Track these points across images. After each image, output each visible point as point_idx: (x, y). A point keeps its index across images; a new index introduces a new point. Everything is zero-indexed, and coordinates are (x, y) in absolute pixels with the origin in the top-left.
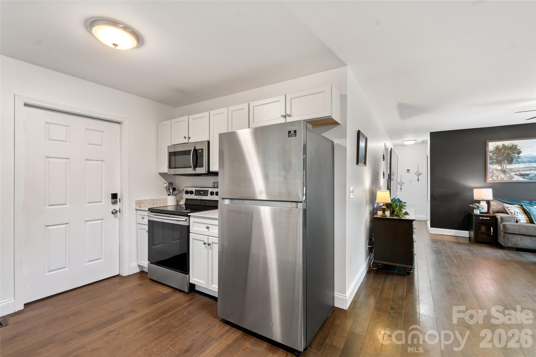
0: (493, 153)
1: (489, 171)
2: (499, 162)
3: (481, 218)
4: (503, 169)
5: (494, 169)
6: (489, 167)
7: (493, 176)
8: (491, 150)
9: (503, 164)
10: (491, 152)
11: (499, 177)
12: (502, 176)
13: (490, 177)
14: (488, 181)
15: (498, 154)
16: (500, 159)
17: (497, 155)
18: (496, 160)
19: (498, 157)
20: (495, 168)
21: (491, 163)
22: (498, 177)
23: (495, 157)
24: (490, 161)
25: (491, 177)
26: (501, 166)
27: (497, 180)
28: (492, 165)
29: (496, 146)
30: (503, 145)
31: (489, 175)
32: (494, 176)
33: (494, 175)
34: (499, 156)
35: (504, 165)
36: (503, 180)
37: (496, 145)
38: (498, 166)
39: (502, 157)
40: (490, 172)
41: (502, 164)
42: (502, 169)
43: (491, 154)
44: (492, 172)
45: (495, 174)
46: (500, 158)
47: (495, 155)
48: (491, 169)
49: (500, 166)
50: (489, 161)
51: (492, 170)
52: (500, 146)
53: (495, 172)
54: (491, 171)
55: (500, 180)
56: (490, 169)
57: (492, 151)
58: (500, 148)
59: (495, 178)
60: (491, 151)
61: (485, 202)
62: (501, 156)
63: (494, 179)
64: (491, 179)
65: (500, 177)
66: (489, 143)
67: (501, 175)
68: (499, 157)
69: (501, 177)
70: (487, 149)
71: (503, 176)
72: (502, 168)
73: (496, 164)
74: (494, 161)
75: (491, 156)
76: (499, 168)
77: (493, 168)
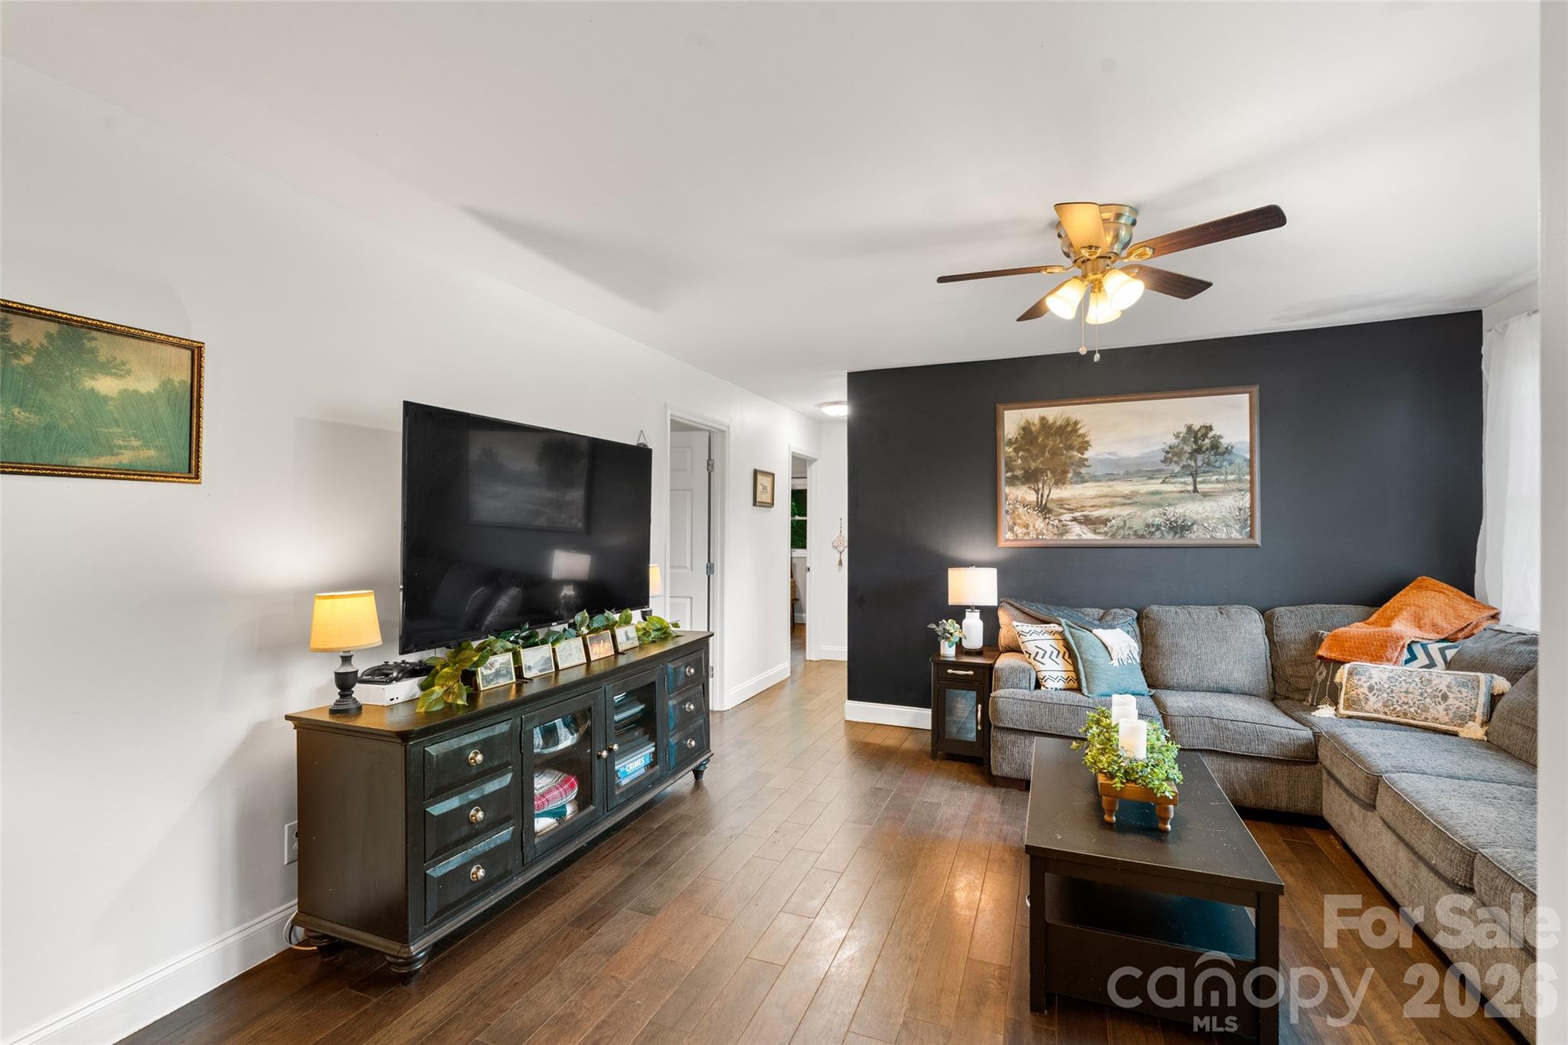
0: (1014, 446)
1: (1005, 506)
2: (1030, 477)
3: (950, 671)
4: (1042, 501)
5: (1017, 502)
6: (1006, 494)
7: (1015, 524)
8: (1010, 436)
9: (1040, 486)
10: (1010, 443)
11: (1031, 528)
12: (1039, 526)
13: (1007, 528)
14: (1002, 544)
15: (1027, 451)
16: (1033, 468)
17: (1026, 454)
18: (1023, 469)
19: (1029, 459)
20: (1019, 499)
21: (1012, 481)
22: (1027, 526)
23: (1019, 461)
24: (1009, 474)
25: (1011, 529)
26: (1037, 492)
27: (1026, 538)
28: (1012, 488)
29: (1022, 424)
30: (1043, 419)
31: (1005, 520)
32: (1019, 524)
33: (1018, 521)
34: (1031, 457)
35: (1043, 487)
36: (1041, 537)
37: (1024, 421)
38: (1029, 491)
39: (1039, 461)
40: (1007, 512)
41: (1038, 486)
42: (1040, 499)
43: (1011, 450)
44: (1014, 512)
45: (1019, 518)
46: (1034, 464)
47: (1021, 454)
48: (1011, 502)
49: (1034, 490)
50: (1004, 474)
51: (1014, 504)
52: (1034, 424)
53: (1021, 510)
54: (1011, 506)
55: (1033, 539)
56: (1007, 499)
57: (1014, 440)
58: (1033, 429)
59: (1021, 530)
60: (1010, 439)
61: (977, 614)
62: (1037, 457)
63: (1017, 535)
64: (1009, 535)
65: (1034, 527)
66: (1005, 412)
67: (1037, 520)
68: (1031, 462)
69: (1037, 526)
70: (999, 433)
71: (1040, 524)
72: (1038, 498)
73: (1023, 484)
74: (1019, 473)
75: (1010, 457)
76: (1031, 497)
77: (1016, 495)
